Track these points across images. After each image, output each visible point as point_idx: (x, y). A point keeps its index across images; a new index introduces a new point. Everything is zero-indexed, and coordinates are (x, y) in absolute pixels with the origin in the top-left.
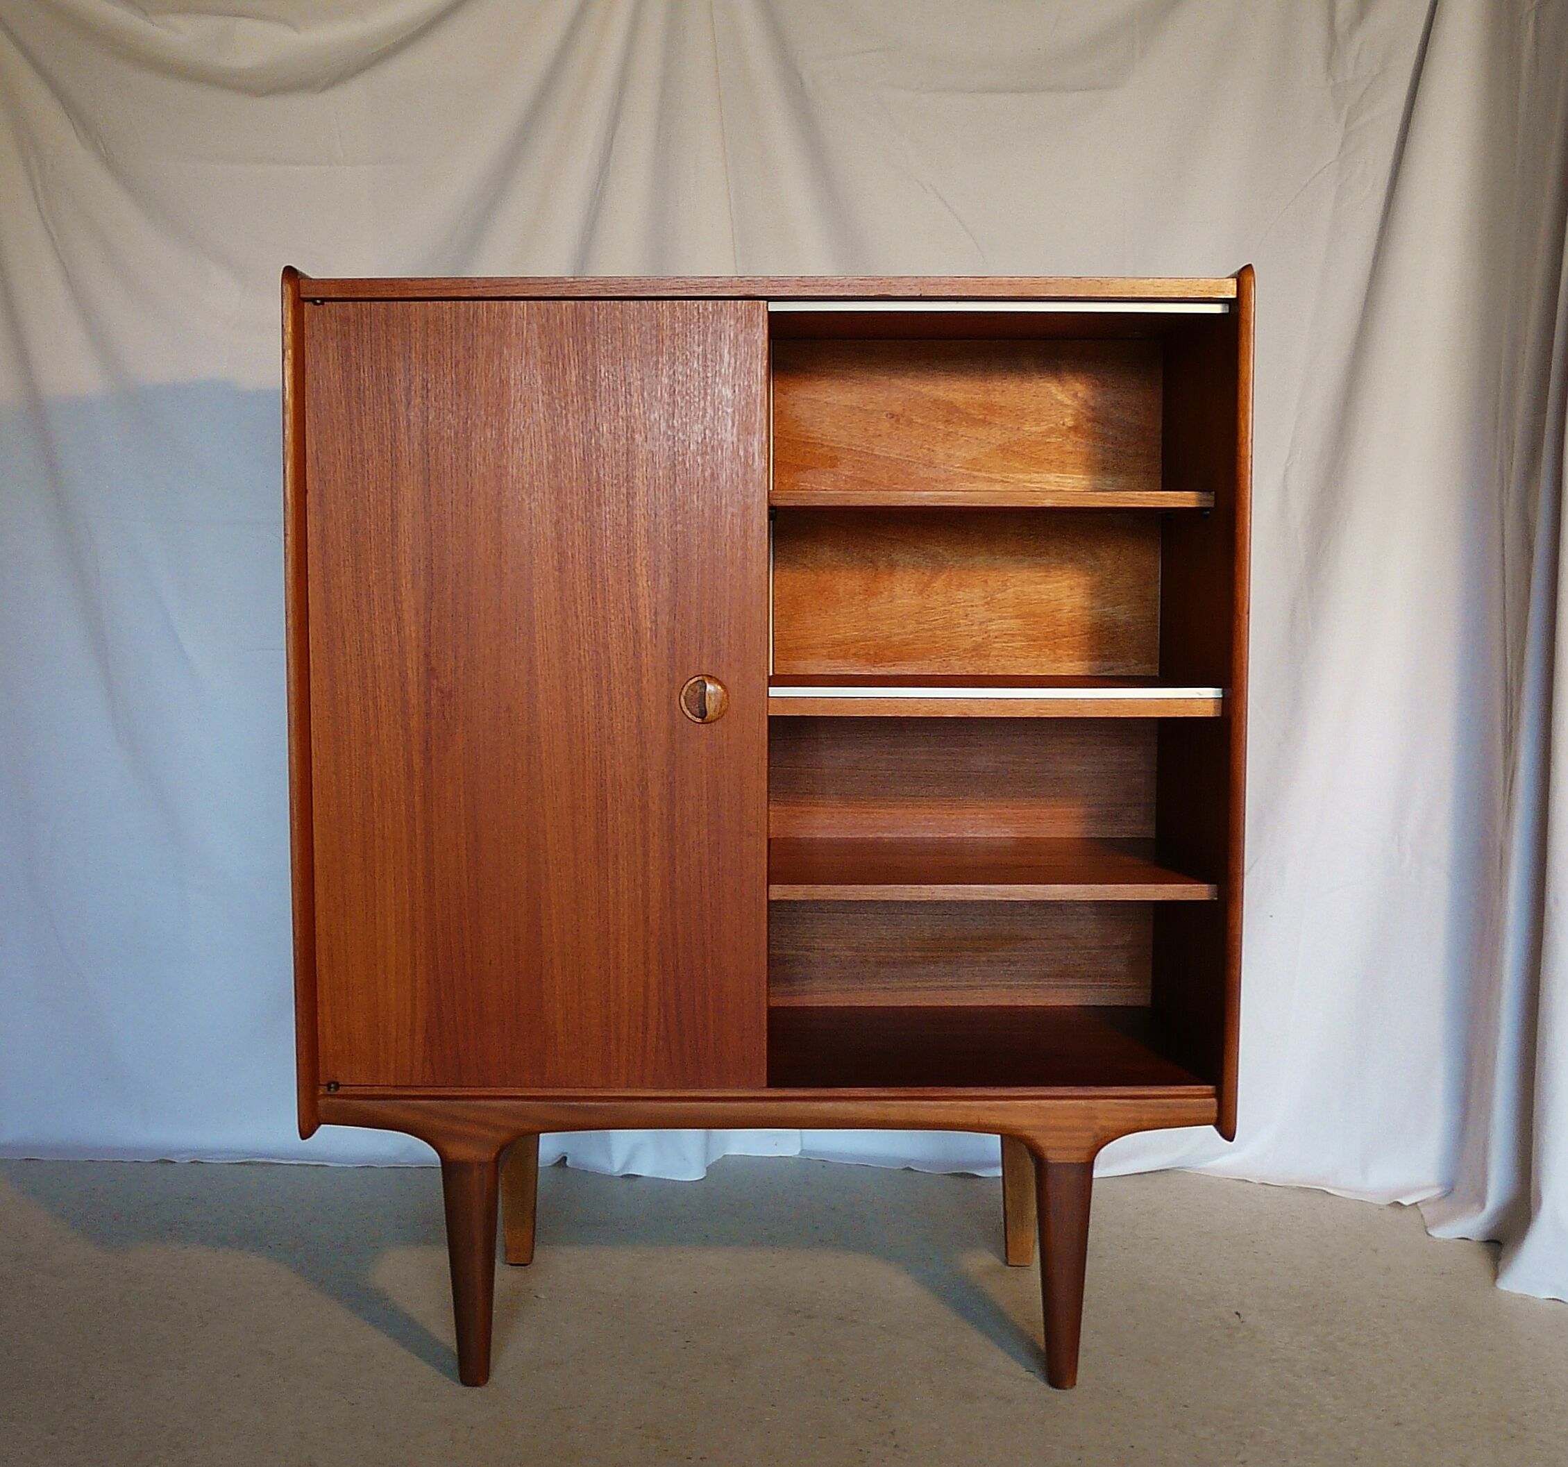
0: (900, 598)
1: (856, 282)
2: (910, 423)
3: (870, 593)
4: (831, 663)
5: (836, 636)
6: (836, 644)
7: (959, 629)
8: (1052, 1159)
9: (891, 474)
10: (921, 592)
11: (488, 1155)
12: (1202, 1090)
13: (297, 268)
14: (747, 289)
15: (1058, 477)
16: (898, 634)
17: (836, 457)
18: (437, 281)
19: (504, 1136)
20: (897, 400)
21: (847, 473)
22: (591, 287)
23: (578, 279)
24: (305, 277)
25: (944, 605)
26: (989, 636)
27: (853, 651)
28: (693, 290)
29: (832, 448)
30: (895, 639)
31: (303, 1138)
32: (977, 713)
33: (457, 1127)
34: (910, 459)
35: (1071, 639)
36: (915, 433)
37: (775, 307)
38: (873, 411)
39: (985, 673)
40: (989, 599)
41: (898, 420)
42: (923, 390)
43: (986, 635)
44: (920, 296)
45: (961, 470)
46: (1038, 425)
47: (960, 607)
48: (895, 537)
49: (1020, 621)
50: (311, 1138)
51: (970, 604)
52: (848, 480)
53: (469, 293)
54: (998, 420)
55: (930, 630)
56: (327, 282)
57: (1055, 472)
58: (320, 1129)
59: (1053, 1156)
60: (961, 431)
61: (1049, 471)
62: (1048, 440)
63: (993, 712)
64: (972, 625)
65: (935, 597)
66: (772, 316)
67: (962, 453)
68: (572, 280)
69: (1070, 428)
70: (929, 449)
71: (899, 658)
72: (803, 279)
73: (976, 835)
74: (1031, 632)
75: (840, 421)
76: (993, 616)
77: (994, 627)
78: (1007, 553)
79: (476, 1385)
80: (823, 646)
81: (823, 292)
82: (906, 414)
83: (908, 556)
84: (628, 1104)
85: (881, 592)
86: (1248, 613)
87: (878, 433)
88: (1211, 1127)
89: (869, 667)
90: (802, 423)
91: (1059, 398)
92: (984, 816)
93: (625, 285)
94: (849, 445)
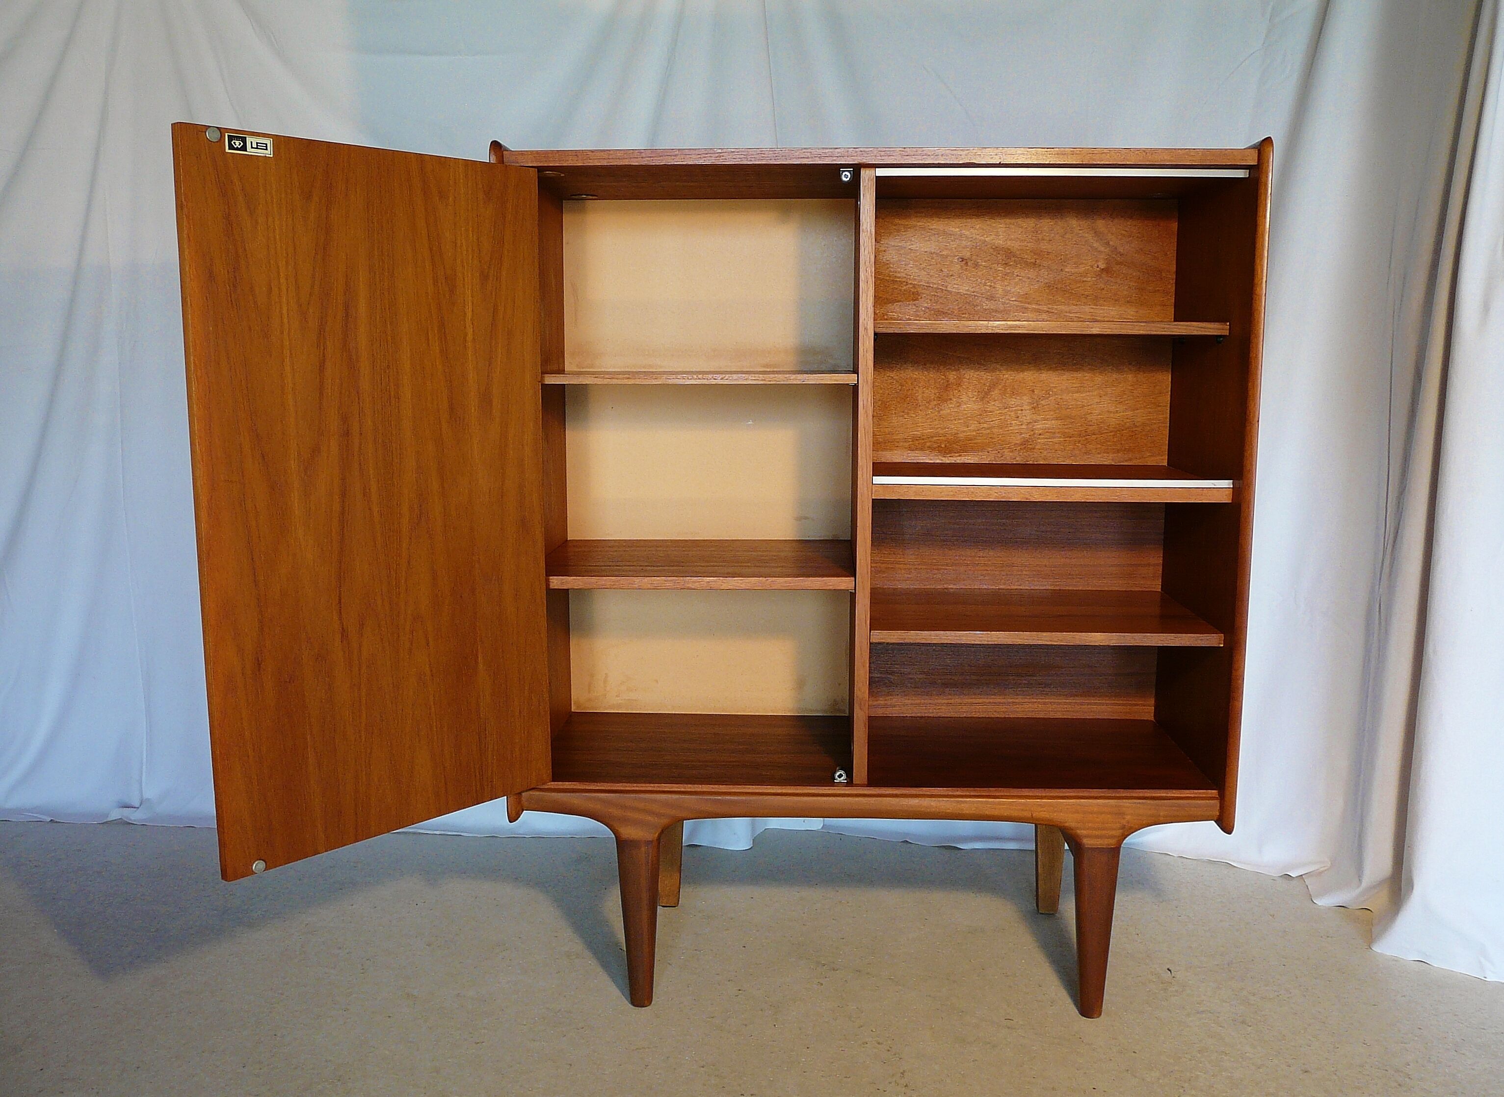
0: (966, 404)
1: (947, 152)
2: (976, 265)
3: (942, 399)
4: (912, 454)
5: (916, 433)
6: (915, 439)
7: (1011, 428)
8: (1088, 844)
9: (960, 306)
10: (982, 399)
11: (652, 835)
12: (1207, 793)
13: (501, 142)
14: (859, 158)
15: (1093, 308)
16: (964, 432)
17: (918, 294)
18: (611, 152)
19: (664, 821)
20: (966, 247)
21: (926, 305)
22: (734, 157)
23: (724, 150)
24: (507, 150)
25: (1000, 409)
26: (1034, 434)
27: (928, 444)
28: (817, 158)
29: (914, 286)
30: (962, 435)
31: (510, 822)
32: (1037, 497)
33: (629, 814)
34: (975, 294)
35: (1098, 436)
36: (980, 273)
37: (881, 172)
38: (947, 256)
39: (1031, 462)
40: (1035, 404)
41: (967, 263)
42: (987, 239)
43: (1032, 433)
44: (1000, 163)
45: (1015, 303)
46: (1077, 267)
47: (1012, 411)
48: (962, 355)
49: (1059, 422)
50: (517, 821)
51: (1020, 408)
52: (927, 310)
53: (637, 162)
54: (1045, 263)
55: (988, 429)
56: (526, 153)
57: (1090, 305)
58: (523, 813)
59: (1087, 842)
60: (1016, 272)
61: (1085, 304)
62: (1085, 279)
63: (1049, 497)
64: (1021, 425)
65: (993, 403)
66: (879, 179)
67: (1017, 289)
68: (720, 151)
69: (1103, 269)
70: (991, 286)
71: (964, 450)
72: (906, 149)
73: (1021, 588)
74: (1066, 431)
75: (921, 264)
76: (1039, 418)
77: (1038, 426)
78: (1050, 369)
79: (643, 1006)
80: (905, 440)
81: (922, 160)
82: (974, 257)
83: (972, 371)
84: (761, 797)
85: (951, 399)
86: (1258, 421)
87: (951, 273)
88: (1213, 822)
89: (940, 457)
90: (891, 266)
91: (1095, 245)
92: (1027, 573)
93: (763, 155)
94: (928, 283)
